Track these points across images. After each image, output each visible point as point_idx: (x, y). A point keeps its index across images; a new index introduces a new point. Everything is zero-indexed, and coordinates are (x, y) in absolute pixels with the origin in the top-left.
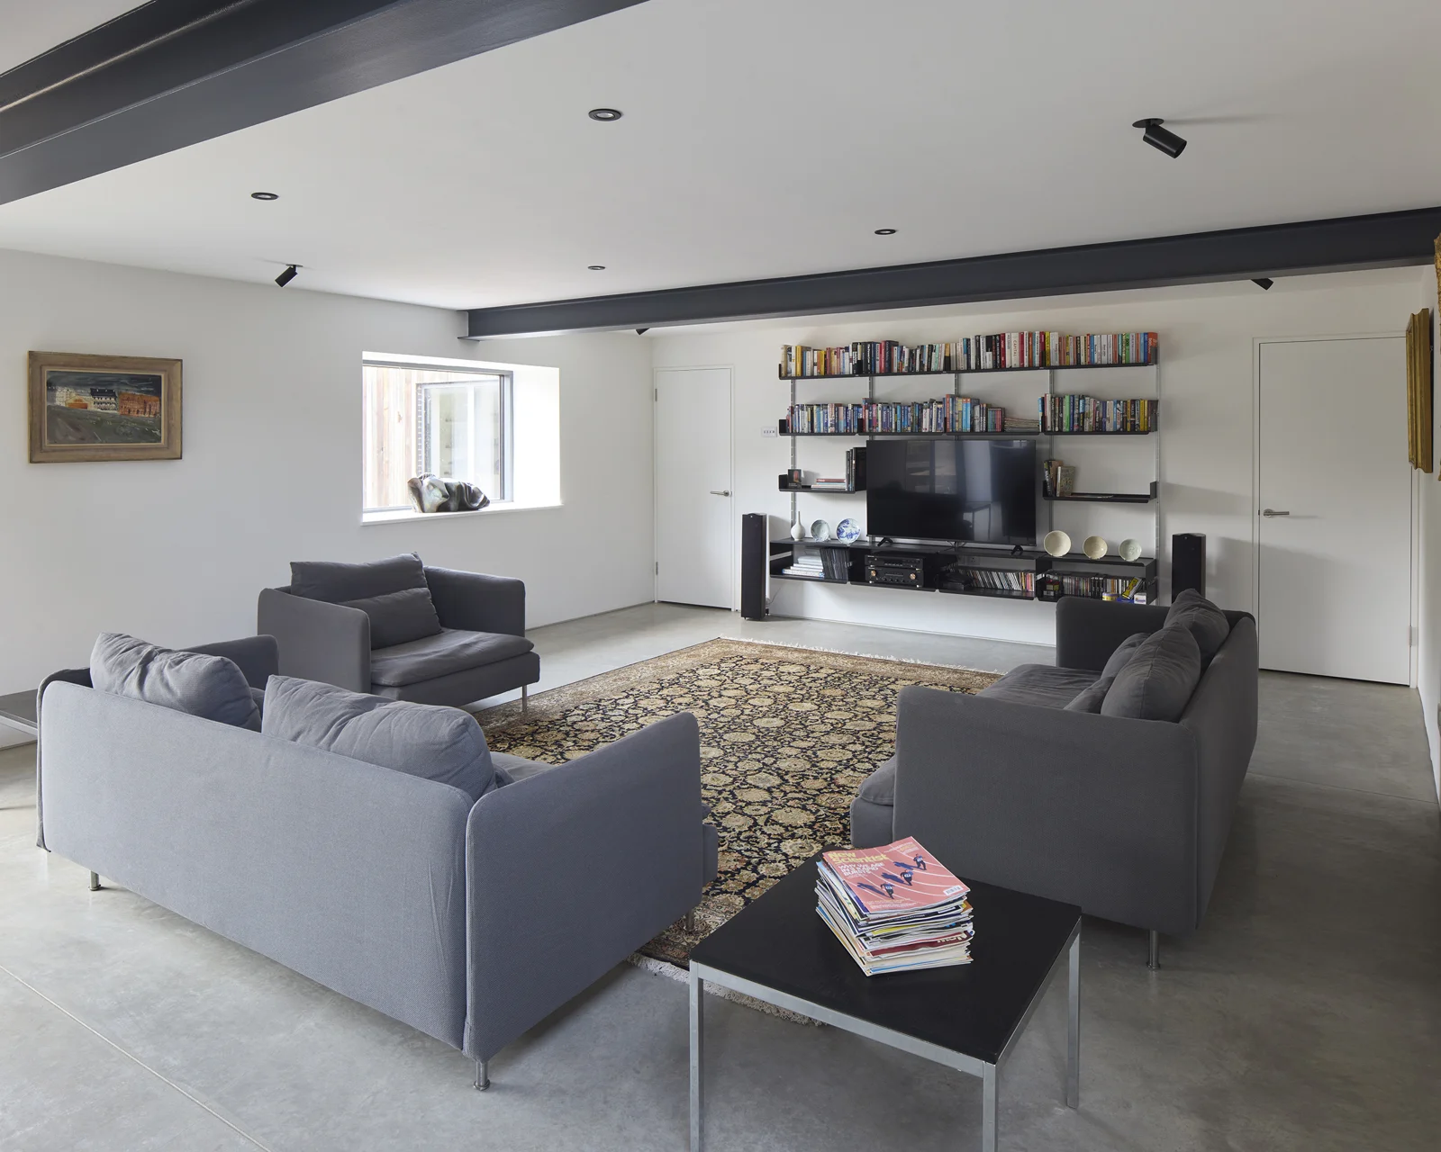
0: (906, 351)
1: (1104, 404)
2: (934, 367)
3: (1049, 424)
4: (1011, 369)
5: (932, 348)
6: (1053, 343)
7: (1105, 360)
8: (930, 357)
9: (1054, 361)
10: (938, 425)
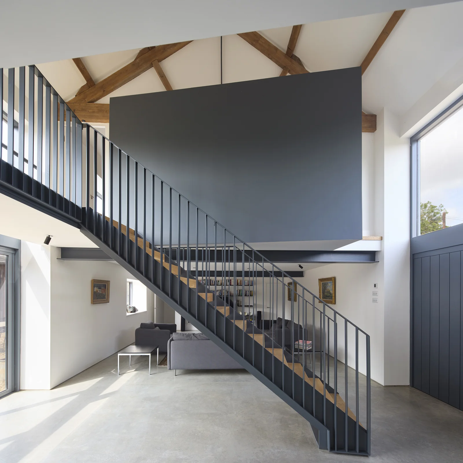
0: (214, 281)
1: (246, 291)
2: (219, 284)
3: (238, 294)
4: (232, 285)
5: (218, 281)
6: (239, 282)
7: (247, 285)
8: (218, 283)
9: (239, 284)
10: (219, 294)
